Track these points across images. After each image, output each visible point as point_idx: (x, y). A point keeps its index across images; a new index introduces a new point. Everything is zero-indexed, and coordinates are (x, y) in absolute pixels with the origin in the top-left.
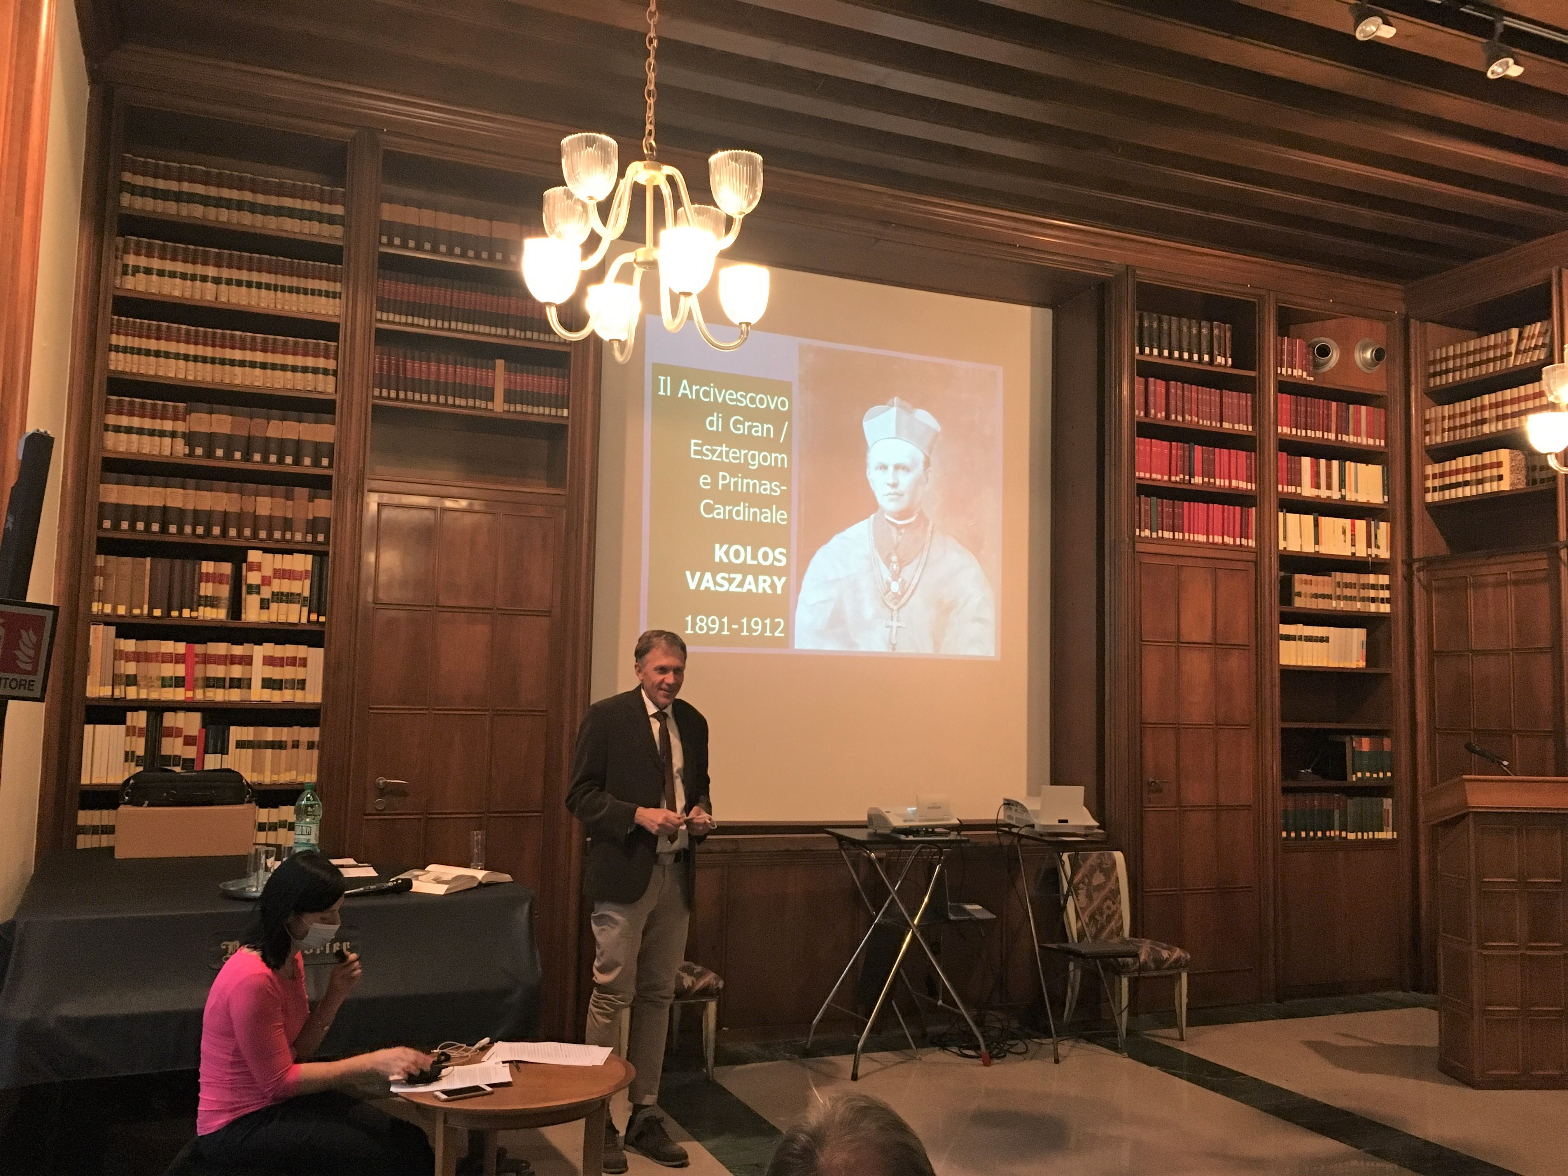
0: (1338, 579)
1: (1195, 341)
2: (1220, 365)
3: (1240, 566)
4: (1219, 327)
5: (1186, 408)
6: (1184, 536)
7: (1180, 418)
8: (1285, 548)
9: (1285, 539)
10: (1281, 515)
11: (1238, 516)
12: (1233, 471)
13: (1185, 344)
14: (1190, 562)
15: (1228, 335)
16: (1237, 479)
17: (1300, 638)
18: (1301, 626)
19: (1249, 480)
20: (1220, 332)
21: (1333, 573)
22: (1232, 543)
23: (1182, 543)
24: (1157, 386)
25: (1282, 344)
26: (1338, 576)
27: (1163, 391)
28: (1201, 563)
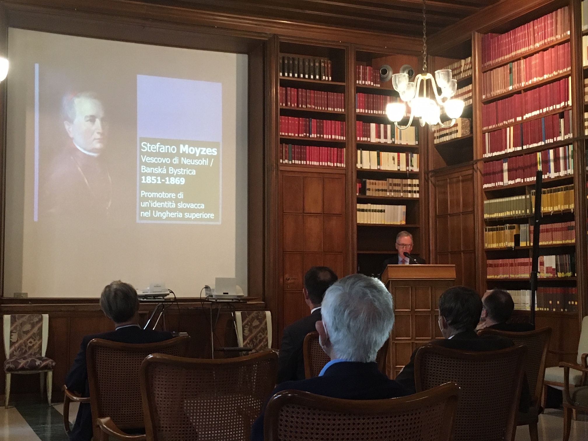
0: (390, 182)
1: (312, 69)
2: (325, 80)
3: (337, 176)
4: (324, 63)
5: (308, 101)
6: (306, 162)
7: (304, 106)
8: (361, 168)
9: (361, 163)
10: (359, 152)
11: (335, 153)
12: (333, 131)
13: (307, 70)
14: (310, 175)
15: (329, 66)
16: (335, 135)
17: (370, 211)
18: (369, 205)
19: (342, 135)
20: (325, 64)
21: (388, 179)
22: (332, 165)
23: (306, 166)
24: (292, 92)
25: (359, 69)
26: (390, 180)
27: (296, 93)
28: (316, 175)
